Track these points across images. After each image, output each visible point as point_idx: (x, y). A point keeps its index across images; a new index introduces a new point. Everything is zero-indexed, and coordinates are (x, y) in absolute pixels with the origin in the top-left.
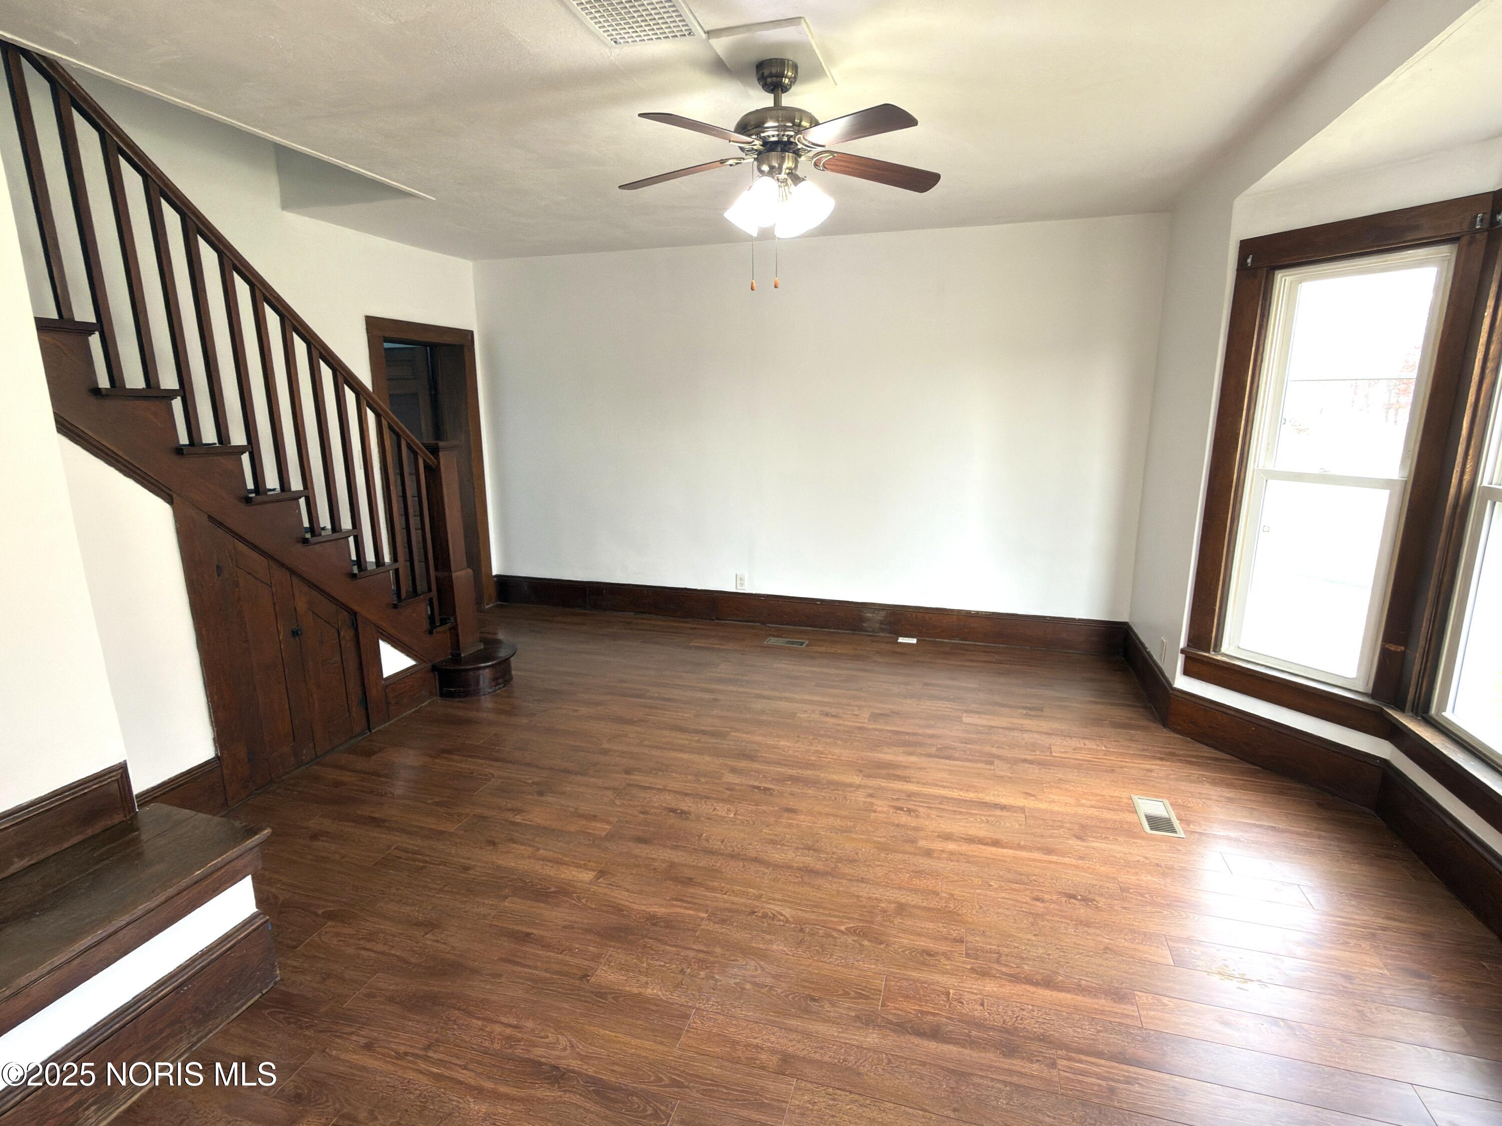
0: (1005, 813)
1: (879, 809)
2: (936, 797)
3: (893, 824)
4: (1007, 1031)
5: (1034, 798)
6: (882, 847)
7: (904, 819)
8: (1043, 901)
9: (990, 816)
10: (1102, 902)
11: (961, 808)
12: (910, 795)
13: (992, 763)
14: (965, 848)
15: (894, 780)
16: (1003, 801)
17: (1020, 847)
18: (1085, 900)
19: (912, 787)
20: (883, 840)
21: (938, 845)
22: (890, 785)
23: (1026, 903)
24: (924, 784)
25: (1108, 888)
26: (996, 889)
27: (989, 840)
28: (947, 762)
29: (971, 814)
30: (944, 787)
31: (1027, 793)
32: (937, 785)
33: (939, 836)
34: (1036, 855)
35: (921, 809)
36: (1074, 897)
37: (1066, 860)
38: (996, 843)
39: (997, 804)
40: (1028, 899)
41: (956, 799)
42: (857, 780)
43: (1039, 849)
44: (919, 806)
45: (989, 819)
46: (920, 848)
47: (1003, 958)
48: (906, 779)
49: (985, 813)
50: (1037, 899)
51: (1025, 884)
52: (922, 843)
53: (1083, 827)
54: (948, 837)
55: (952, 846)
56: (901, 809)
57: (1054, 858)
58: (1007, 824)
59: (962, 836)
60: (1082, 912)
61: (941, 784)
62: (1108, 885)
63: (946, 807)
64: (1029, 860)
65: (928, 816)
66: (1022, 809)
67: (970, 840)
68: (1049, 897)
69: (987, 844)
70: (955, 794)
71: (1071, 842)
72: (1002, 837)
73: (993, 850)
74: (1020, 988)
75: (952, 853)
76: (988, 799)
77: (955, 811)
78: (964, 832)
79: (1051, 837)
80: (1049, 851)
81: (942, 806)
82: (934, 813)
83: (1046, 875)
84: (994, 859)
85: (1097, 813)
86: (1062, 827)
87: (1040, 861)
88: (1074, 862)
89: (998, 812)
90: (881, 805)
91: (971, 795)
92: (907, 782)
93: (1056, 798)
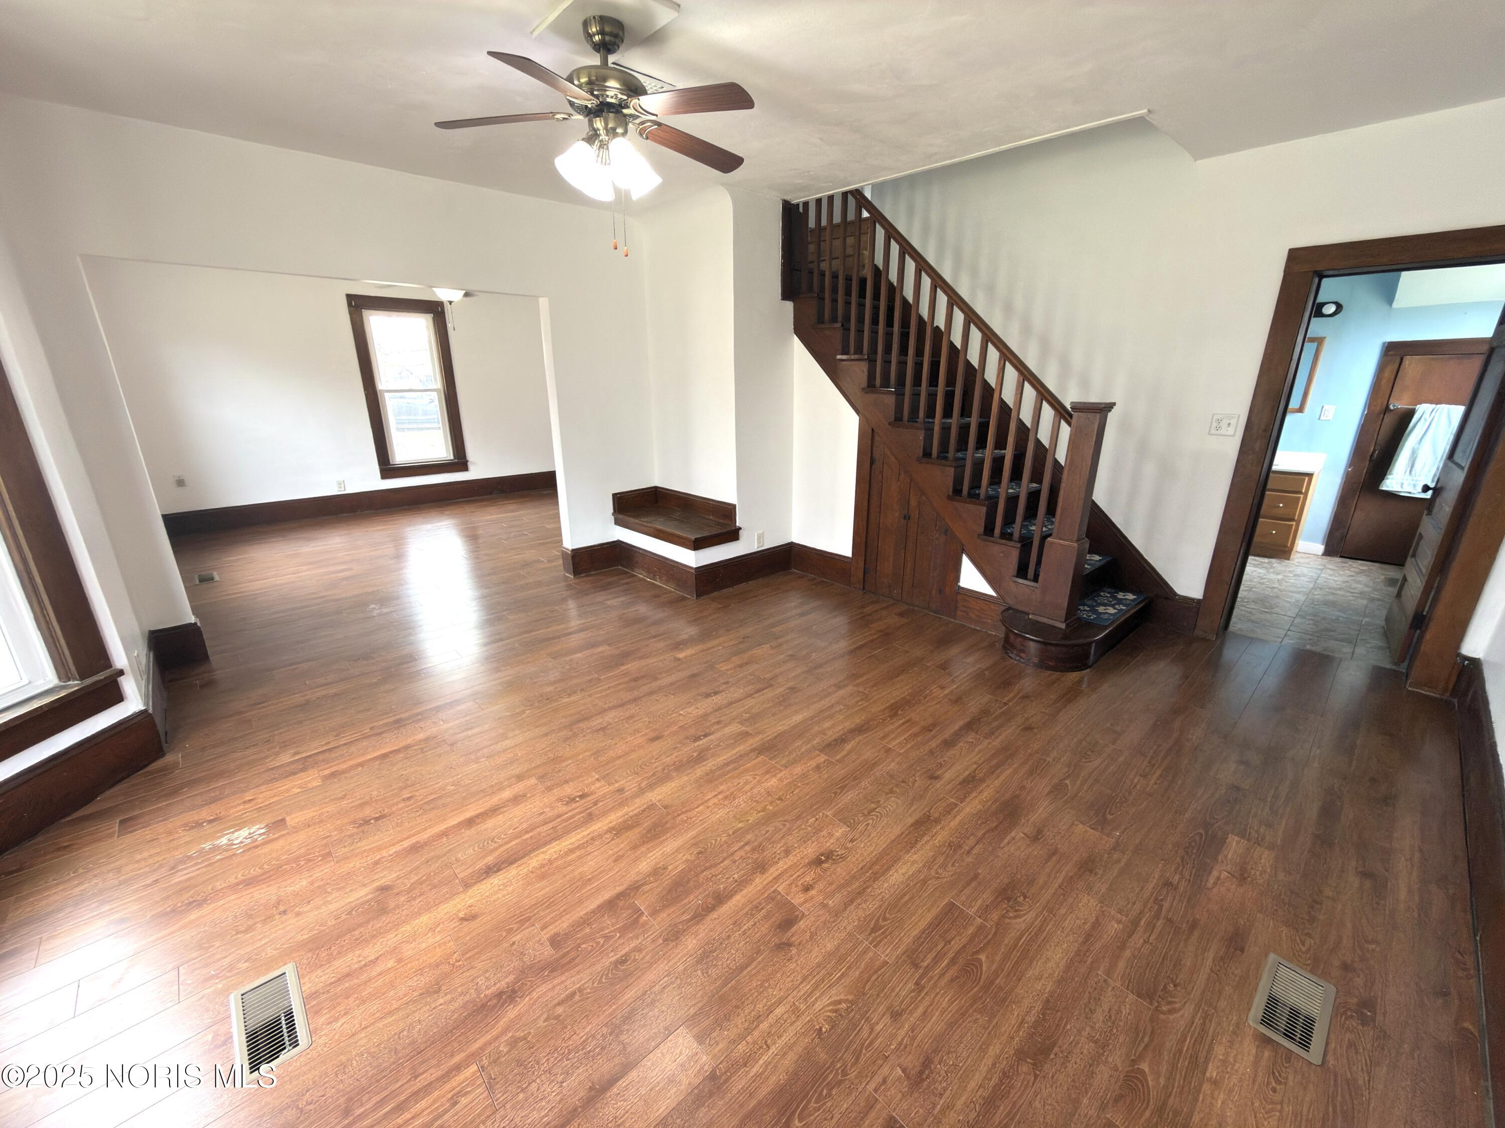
0: (481, 865)
1: (598, 785)
2: (567, 832)
3: (572, 780)
4: (402, 726)
5: (461, 915)
6: (557, 760)
7: (569, 790)
8: (404, 800)
9: (496, 849)
10: (351, 830)
11: (531, 837)
12: (590, 818)
13: (555, 942)
14: (495, 800)
15: (625, 821)
16: (496, 881)
17: (445, 833)
18: (367, 822)
19: (598, 826)
20: (564, 764)
21: (519, 788)
22: (620, 813)
23: (417, 791)
24: (593, 839)
25: (345, 847)
26: (447, 786)
27: (478, 821)
28: (606, 895)
29: (516, 838)
30: (572, 851)
31: (474, 917)
32: (579, 847)
33: (524, 796)
34: (425, 836)
35: (565, 808)
36: (377, 819)
37: (393, 850)
38: (470, 822)
39: (499, 870)
40: (417, 794)
41: (545, 844)
42: (655, 796)
43: (426, 843)
44: (570, 811)
45: (494, 845)
46: (530, 777)
47: (419, 752)
48: (618, 830)
49: (501, 849)
50: (409, 798)
51: (425, 803)
52: (533, 781)
53: (383, 910)
54: (516, 800)
55: (507, 794)
56: (582, 797)
57: (406, 844)
58: (471, 851)
59: (505, 809)
60: (368, 812)
61: (578, 853)
62: (346, 850)
63: (545, 828)
64: (430, 827)
65: (552, 808)
66: (467, 885)
67: (495, 810)
68: (400, 806)
69: (478, 816)
70: (553, 850)
71: (394, 876)
72: (468, 832)
73: (468, 814)
74: (402, 744)
75: (501, 789)
76: (512, 872)
77: (532, 830)
78: (506, 814)
79: (418, 868)
80: (415, 849)
81: (551, 825)
82: (550, 814)
83: (409, 822)
84: (463, 807)
85: (366, 951)
86: (409, 891)
87: (419, 832)
88: (384, 853)
89: (490, 859)
90: (601, 789)
91: (535, 861)
92: (613, 829)
93: (431, 940)
